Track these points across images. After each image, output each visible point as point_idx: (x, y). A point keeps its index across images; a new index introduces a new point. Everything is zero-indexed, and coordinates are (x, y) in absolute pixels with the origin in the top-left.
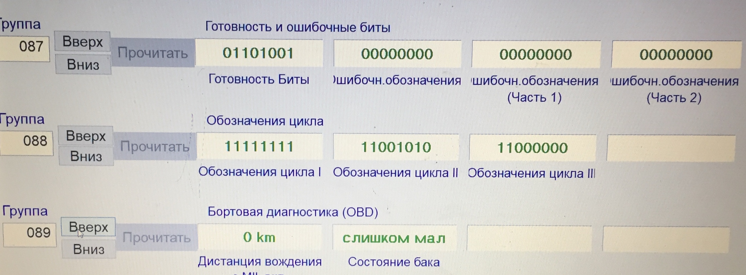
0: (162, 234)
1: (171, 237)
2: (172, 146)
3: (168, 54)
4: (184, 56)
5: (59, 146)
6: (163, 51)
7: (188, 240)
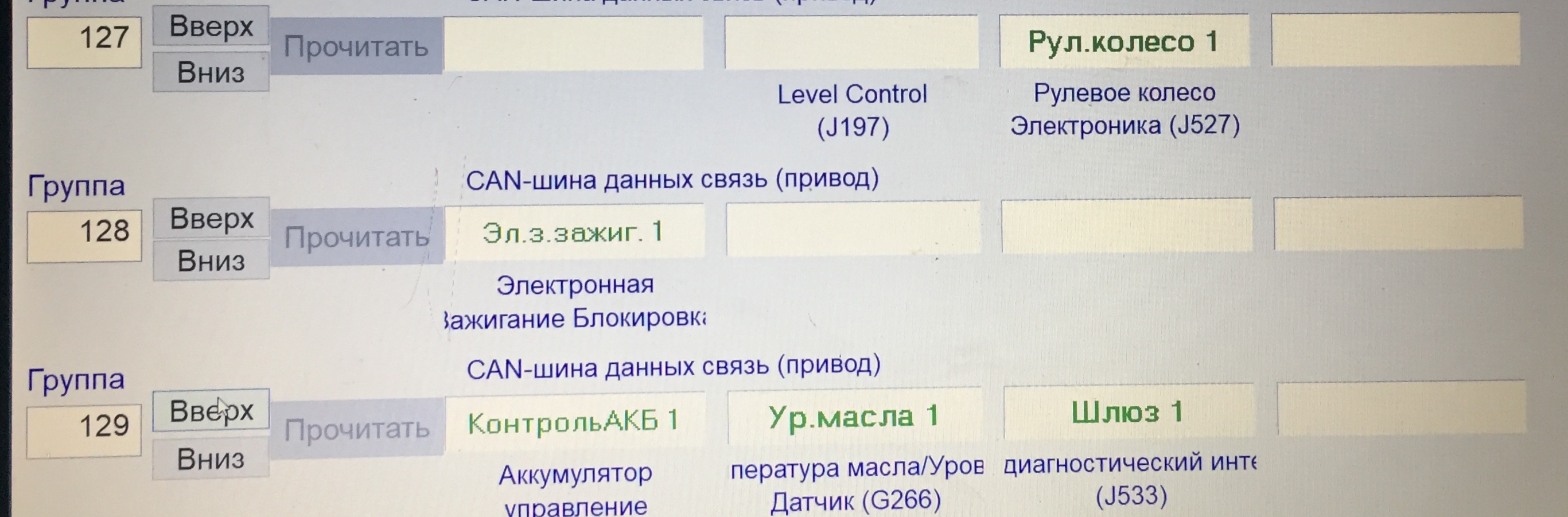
0: (367, 422)
1: (389, 426)
2: (394, 236)
3: (387, 48)
4: (421, 51)
5: (154, 242)
6: (377, 43)
7: (424, 433)
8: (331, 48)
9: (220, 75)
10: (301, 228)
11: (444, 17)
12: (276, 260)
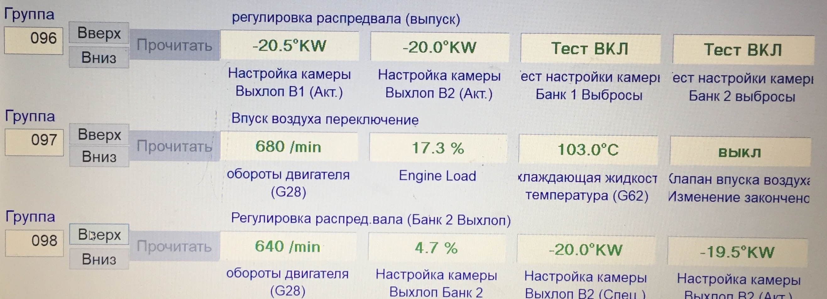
0: (179, 242)
1: (190, 245)
2: (193, 146)
3: (191, 46)
4: (208, 48)
5: (70, 146)
6: (185, 43)
7: (209, 249)
8: (161, 46)
9: (104, 59)
10: (146, 141)
11: (221, 30)
12: (133, 158)
